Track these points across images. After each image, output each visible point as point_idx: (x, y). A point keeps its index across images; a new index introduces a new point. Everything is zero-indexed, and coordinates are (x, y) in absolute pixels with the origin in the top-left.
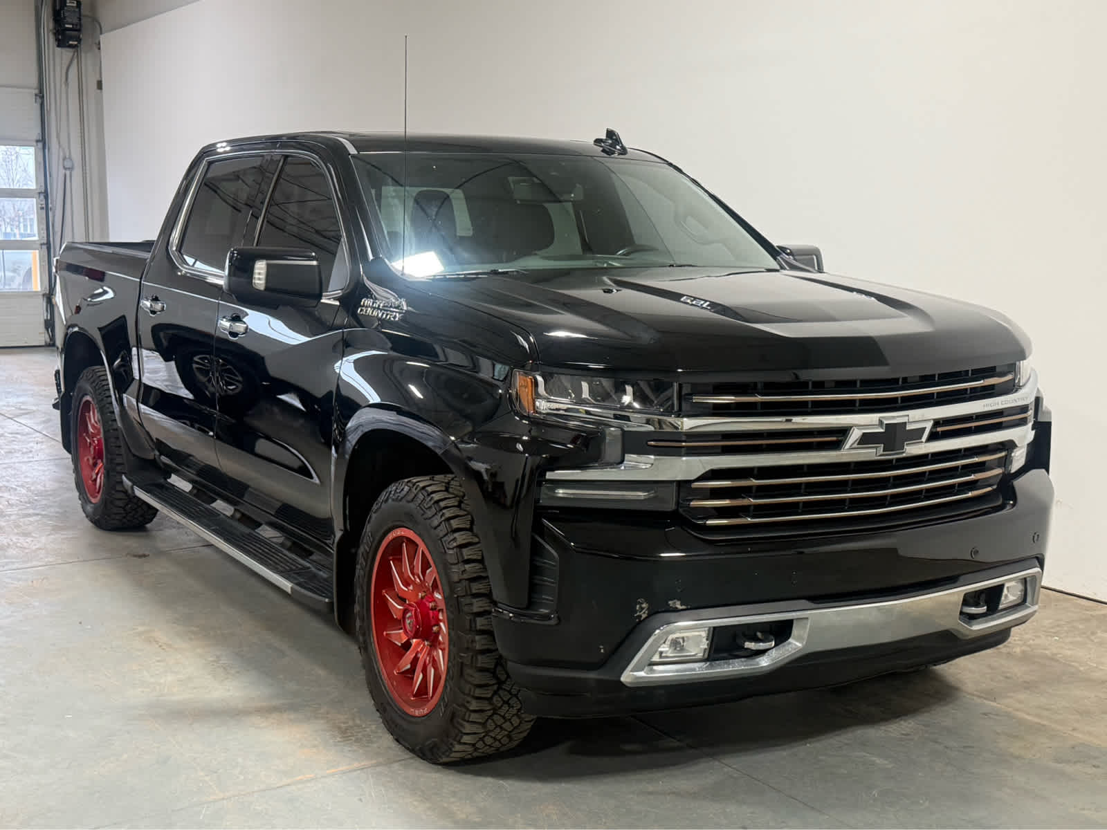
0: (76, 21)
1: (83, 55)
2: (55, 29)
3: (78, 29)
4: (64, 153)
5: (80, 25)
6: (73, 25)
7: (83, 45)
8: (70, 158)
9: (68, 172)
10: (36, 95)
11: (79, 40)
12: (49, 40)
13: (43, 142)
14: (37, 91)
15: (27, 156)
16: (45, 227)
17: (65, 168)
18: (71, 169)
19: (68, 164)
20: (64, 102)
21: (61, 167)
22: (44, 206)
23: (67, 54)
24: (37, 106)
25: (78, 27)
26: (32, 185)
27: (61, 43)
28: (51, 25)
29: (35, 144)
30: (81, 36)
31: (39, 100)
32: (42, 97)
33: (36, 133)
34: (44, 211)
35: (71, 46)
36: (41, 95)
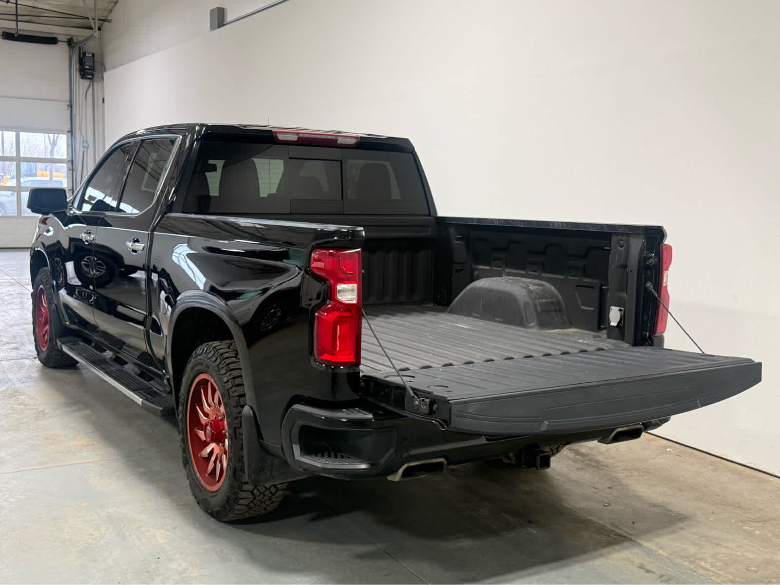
0: (91, 64)
1: (95, 84)
2: (80, 68)
3: (93, 69)
4: (84, 139)
5: (94, 67)
6: (89, 66)
7: (95, 77)
8: (87, 142)
9: (85, 150)
10: (68, 106)
11: (93, 75)
12: (76, 75)
13: (71, 132)
14: (69, 103)
15: (63, 140)
16: (71, 180)
17: (84, 147)
18: (87, 148)
19: (85, 145)
20: (84, 110)
21: (81, 146)
22: (71, 168)
23: (86, 83)
24: (69, 112)
25: (93, 68)
26: (65, 157)
27: (83, 76)
28: (78, 67)
29: (66, 133)
30: (94, 73)
31: (70, 109)
32: (71, 107)
33: (68, 127)
34: (71, 172)
35: (89, 78)
36: (71, 106)
